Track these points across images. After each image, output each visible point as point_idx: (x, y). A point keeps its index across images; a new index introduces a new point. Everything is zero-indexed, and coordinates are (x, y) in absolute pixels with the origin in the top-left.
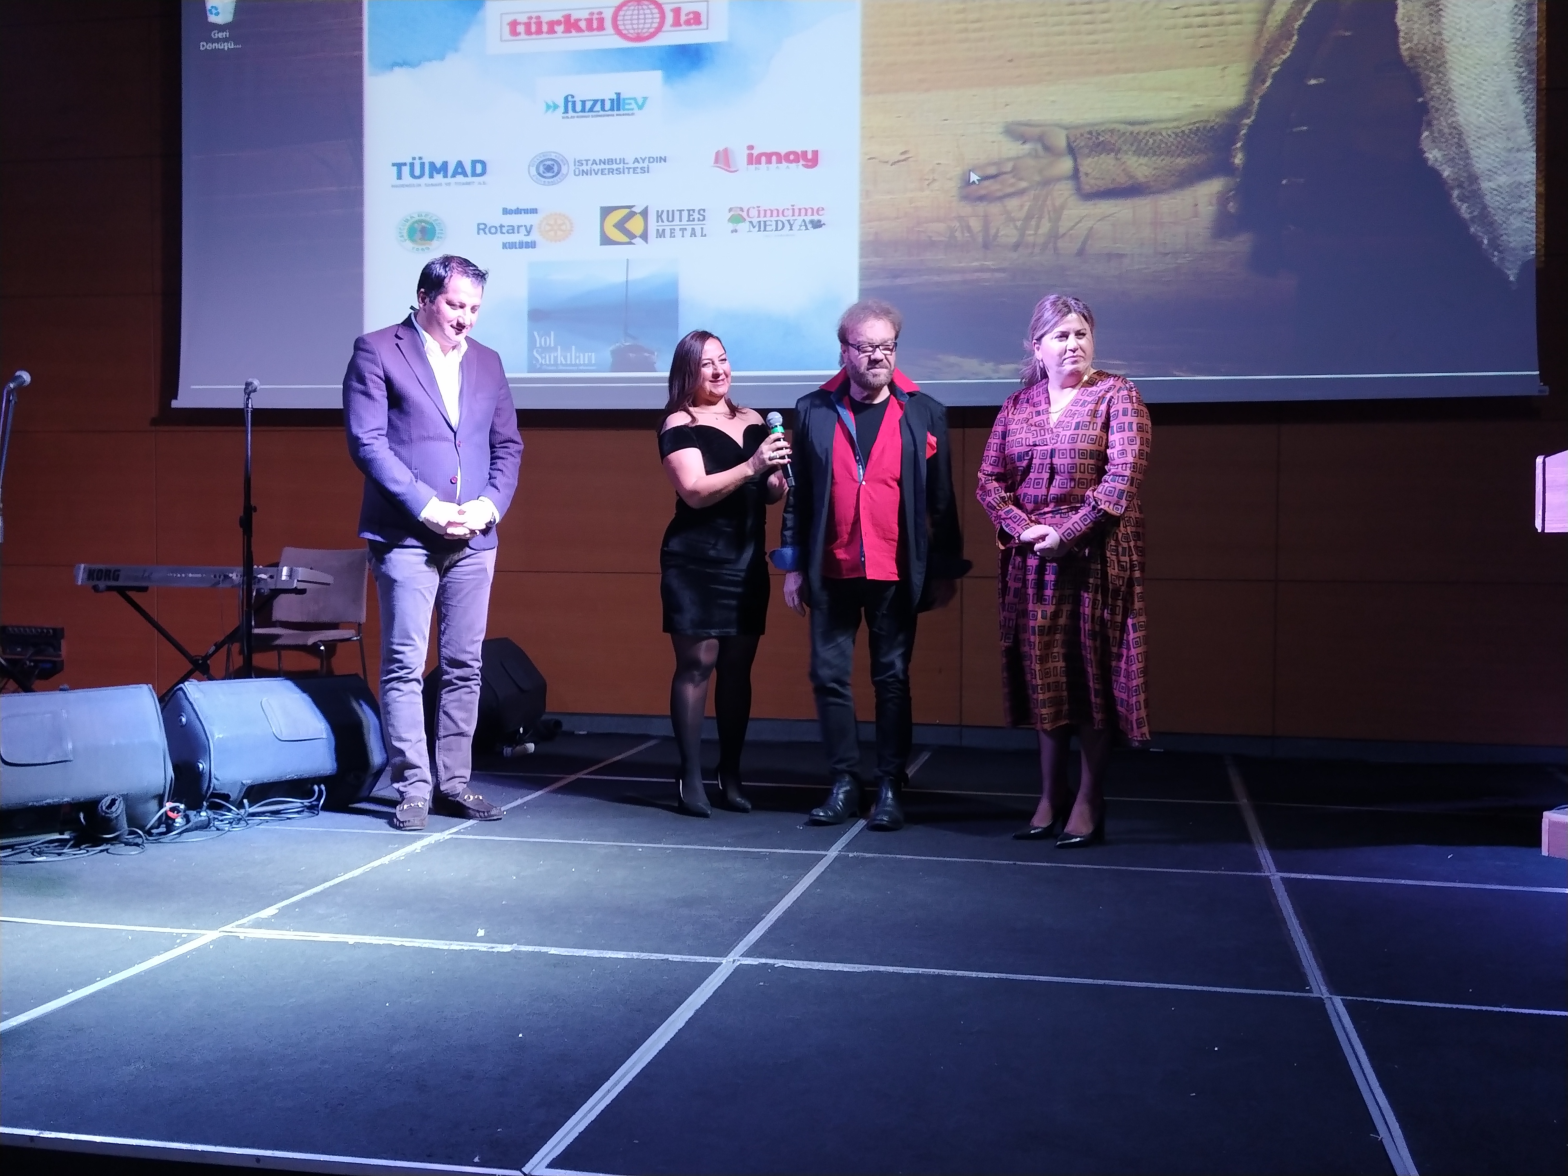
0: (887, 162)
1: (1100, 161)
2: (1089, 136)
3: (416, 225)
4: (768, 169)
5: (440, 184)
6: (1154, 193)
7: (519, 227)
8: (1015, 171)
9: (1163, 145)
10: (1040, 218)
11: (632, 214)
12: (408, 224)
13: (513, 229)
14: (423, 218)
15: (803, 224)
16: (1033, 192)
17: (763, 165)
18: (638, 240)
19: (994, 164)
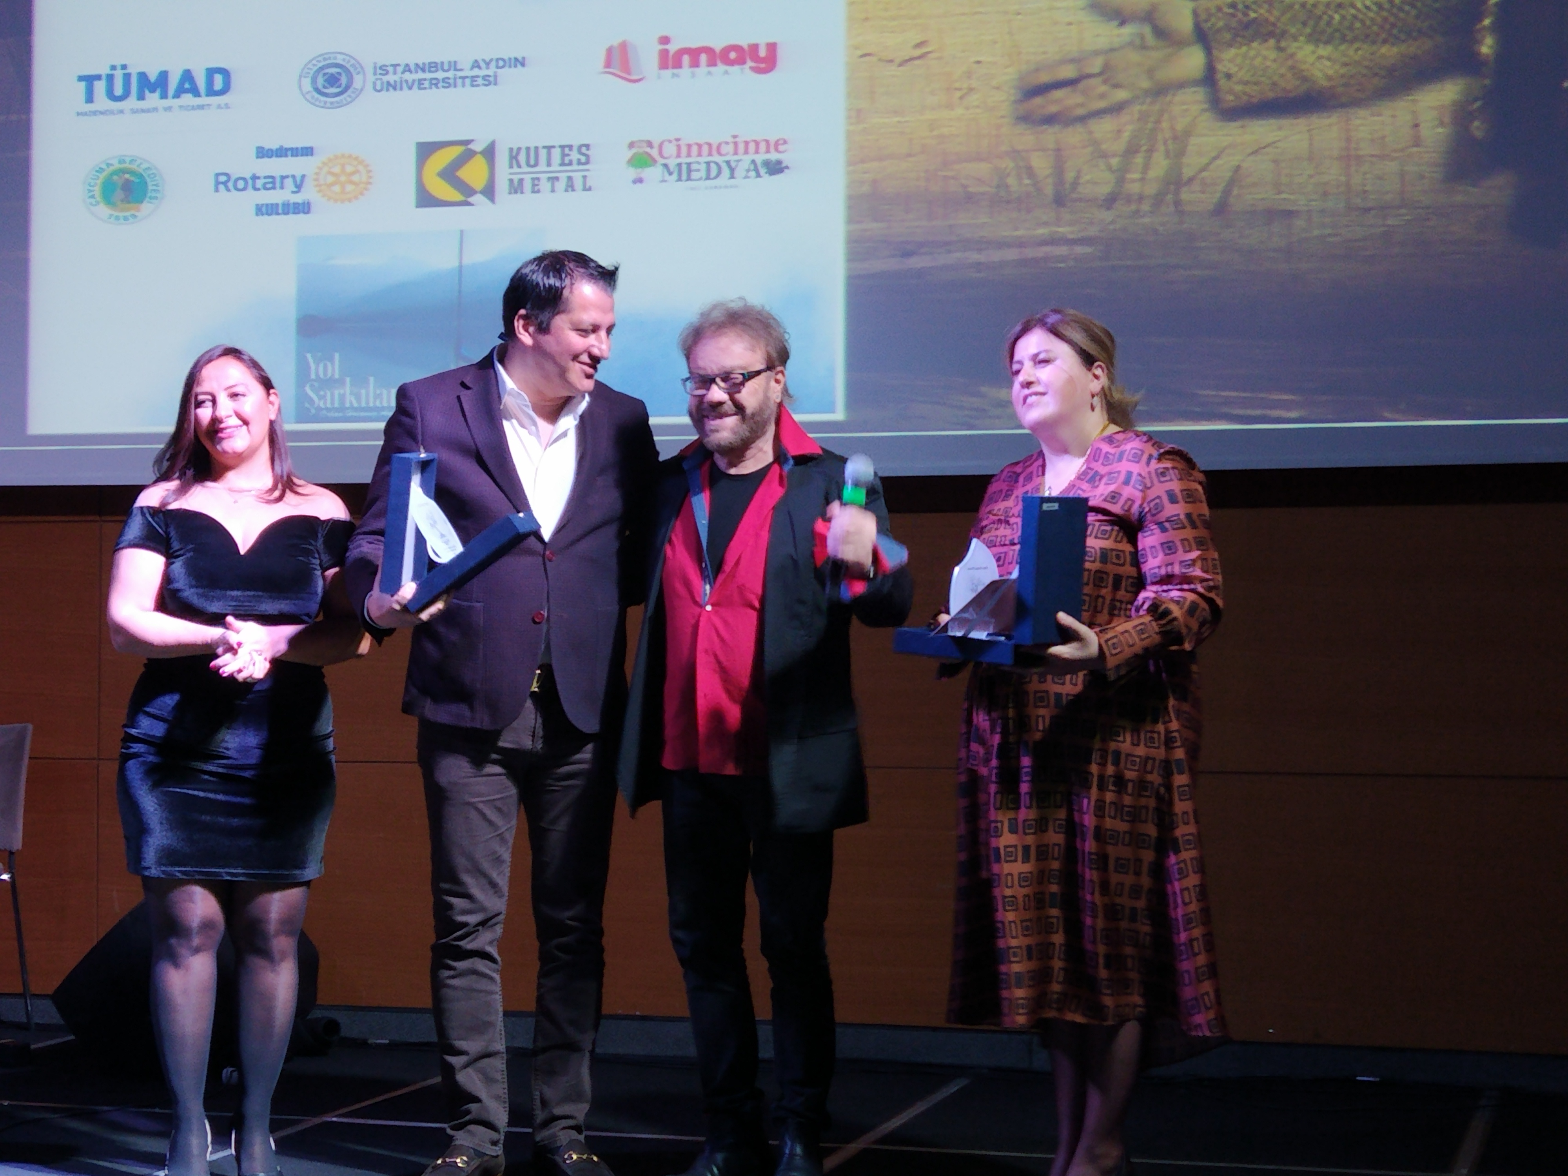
0: (891, 61)
1: (1252, 53)
2: (1231, 11)
3: (115, 177)
4: (693, 75)
5: (155, 109)
6: (1343, 106)
7: (283, 178)
8: (1106, 73)
9: (1358, 25)
10: (1151, 151)
11: (469, 155)
12: (102, 176)
13: (274, 183)
14: (127, 165)
15: (752, 167)
16: (1138, 107)
17: (686, 70)
18: (478, 199)
19: (1072, 61)
